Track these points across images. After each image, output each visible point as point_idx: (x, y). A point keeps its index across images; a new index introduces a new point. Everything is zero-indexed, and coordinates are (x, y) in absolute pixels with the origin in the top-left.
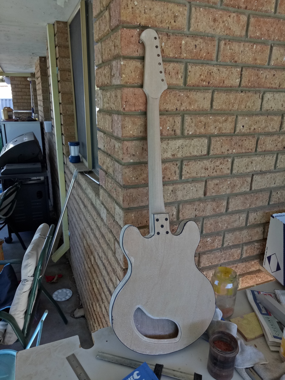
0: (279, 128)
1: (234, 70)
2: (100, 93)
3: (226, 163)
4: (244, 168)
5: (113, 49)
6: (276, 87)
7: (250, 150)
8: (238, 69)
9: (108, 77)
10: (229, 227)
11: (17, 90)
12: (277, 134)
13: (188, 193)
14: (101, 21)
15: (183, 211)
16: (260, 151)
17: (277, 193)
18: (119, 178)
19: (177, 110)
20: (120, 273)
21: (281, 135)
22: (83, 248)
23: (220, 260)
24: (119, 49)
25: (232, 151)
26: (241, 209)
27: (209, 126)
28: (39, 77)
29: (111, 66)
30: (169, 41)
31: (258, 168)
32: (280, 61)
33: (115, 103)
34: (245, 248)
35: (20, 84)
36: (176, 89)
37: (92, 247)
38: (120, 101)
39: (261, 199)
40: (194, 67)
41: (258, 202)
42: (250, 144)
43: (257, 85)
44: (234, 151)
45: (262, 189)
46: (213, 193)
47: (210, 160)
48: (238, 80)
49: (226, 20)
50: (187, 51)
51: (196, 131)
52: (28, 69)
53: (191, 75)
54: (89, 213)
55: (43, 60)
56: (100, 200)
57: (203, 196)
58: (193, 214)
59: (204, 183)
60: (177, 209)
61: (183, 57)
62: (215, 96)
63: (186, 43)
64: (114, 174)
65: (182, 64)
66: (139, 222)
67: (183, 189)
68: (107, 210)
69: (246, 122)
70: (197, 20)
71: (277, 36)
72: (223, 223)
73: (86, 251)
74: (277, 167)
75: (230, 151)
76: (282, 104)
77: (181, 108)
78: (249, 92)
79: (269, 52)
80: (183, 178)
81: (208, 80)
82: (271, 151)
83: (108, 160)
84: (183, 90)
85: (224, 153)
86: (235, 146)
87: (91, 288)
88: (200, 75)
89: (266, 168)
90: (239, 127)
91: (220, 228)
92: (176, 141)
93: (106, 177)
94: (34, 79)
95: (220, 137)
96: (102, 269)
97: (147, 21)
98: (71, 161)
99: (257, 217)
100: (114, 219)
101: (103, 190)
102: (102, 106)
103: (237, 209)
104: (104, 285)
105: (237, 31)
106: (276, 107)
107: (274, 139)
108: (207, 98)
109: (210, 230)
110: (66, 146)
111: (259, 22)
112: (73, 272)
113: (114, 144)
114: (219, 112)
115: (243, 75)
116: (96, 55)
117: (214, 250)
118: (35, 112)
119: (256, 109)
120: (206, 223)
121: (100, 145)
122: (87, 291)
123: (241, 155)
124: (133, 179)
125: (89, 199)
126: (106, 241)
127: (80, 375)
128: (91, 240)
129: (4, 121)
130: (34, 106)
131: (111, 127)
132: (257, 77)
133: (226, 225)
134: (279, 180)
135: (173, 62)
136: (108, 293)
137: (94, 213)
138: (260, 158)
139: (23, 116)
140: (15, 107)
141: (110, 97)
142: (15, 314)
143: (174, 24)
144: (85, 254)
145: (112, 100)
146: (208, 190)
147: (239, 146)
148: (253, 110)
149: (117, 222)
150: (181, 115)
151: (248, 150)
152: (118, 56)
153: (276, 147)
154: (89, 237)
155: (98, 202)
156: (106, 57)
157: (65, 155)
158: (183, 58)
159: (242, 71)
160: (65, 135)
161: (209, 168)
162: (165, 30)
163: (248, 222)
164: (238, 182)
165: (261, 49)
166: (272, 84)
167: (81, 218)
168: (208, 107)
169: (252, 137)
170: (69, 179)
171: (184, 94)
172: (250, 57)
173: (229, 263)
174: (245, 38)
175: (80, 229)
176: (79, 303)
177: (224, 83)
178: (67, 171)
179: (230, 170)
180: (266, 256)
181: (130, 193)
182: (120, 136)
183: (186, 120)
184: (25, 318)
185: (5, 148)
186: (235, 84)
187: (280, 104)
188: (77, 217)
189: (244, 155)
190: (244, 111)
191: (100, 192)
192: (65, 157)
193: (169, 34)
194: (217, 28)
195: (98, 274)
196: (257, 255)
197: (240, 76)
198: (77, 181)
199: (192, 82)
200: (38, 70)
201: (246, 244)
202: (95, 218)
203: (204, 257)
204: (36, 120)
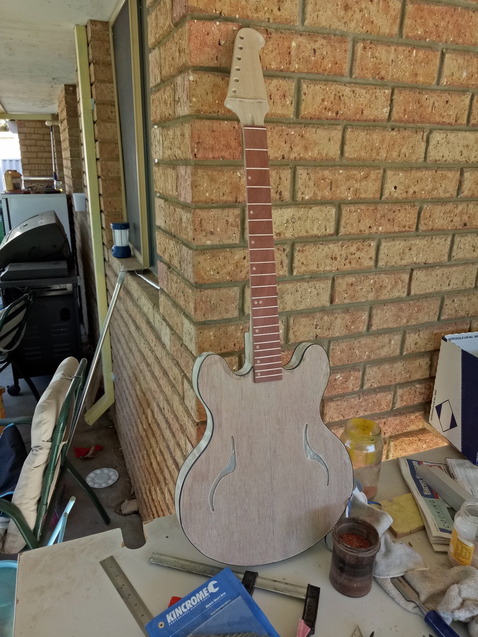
0: (456, 192)
1: (379, 92)
2: (158, 134)
3: (366, 249)
4: (397, 258)
5: (177, 57)
6: (450, 121)
7: (407, 228)
8: (386, 91)
9: (170, 104)
10: (372, 356)
11: (28, 142)
12: (453, 202)
13: (303, 297)
14: (158, 11)
15: (295, 329)
16: (424, 229)
17: (454, 301)
18: (189, 273)
19: (283, 158)
20: (191, 430)
21: (459, 203)
22: (135, 398)
23: (357, 412)
24: (186, 54)
25: (377, 229)
26: (392, 326)
27: (337, 187)
28: (64, 120)
29: (174, 86)
30: (269, 43)
31: (421, 259)
32: (457, 78)
33: (182, 146)
34: (400, 392)
35: (35, 133)
36: (281, 123)
37: (149, 396)
38: (188, 143)
39: (426, 310)
40: (312, 86)
41: (420, 316)
42: (407, 217)
43: (418, 119)
44: (380, 228)
45: (427, 294)
46: (345, 298)
47: (341, 243)
48: (386, 109)
49: (366, 8)
50: (300, 59)
51: (316, 194)
52: (46, 106)
53: (307, 100)
54: (144, 338)
55: (71, 90)
56: (160, 314)
57: (328, 304)
58: (311, 334)
59: (330, 282)
60: (286, 325)
61: (294, 69)
62: (348, 136)
63: (299, 46)
64: (181, 266)
65: (292, 80)
66: (222, 346)
67: (295, 291)
68: (172, 329)
69: (401, 180)
70: (317, 7)
71: (453, 36)
72: (362, 350)
73: (140, 402)
74: (454, 256)
75: (374, 230)
76: (461, 151)
77: (291, 155)
78: (405, 129)
79: (438, 62)
80: (295, 274)
81: (335, 108)
82: (443, 230)
83: (172, 243)
84: (294, 125)
85: (363, 232)
86: (382, 221)
87: (147, 463)
88: (323, 100)
89: (434, 258)
90: (389, 188)
91: (358, 358)
92: (283, 210)
93: (169, 273)
94: (56, 123)
95: (356, 205)
96: (165, 428)
97: (233, 7)
98: (116, 256)
99: (419, 340)
100: (181, 342)
101: (164, 297)
102: (161, 154)
103: (385, 326)
104: (167, 456)
105: (385, 27)
106: (451, 157)
107: (448, 210)
108: (334, 139)
109: (340, 360)
110: (107, 230)
111: (422, 10)
112: (120, 441)
113: (181, 217)
114: (355, 163)
115: (394, 102)
116: (152, 70)
117: (348, 395)
118: (58, 179)
119: (418, 159)
120: (333, 349)
121: (159, 221)
122: (141, 470)
123: (392, 236)
124: (212, 273)
125: (144, 315)
126: (170, 381)
127: (122, 588)
128: (147, 383)
129: (6, 193)
130: (57, 169)
131: (175, 188)
132: (419, 106)
133: (367, 353)
134: (456, 278)
135: (277, 77)
136: (174, 467)
137: (151, 337)
138: (424, 242)
139: (38, 185)
140: (25, 171)
141: (173, 138)
142: (21, 504)
143: (279, 13)
144: (138, 407)
145: (176, 142)
146: (337, 294)
147: (389, 220)
148: (411, 160)
149: (187, 346)
150: (290, 168)
151: (404, 228)
152: (186, 67)
153: (451, 224)
154: (145, 379)
155: (158, 317)
156: (166, 71)
157: (106, 247)
158: (294, 72)
159: (392, 94)
160: (106, 213)
161: (338, 256)
162: (263, 24)
163: (405, 349)
164: (387, 281)
165: (425, 57)
166: (443, 117)
167: (131, 347)
168: (335, 155)
169: (411, 206)
170: (112, 285)
171: (295, 132)
172: (407, 70)
173: (373, 417)
174: (397, 38)
175: (131, 366)
176: (130, 490)
177: (362, 114)
178: (109, 273)
179: (373, 260)
180: (433, 406)
181: (207, 297)
182: (189, 200)
183: (300, 176)
184: (39, 511)
185: (7, 237)
186: (382, 115)
187: (458, 150)
188: (125, 347)
189: (397, 237)
190: (397, 161)
191: (160, 301)
192: (106, 249)
193: (270, 30)
194: (350, 20)
195: (158, 438)
196: (421, 404)
197: (389, 102)
198: (124, 287)
199: (308, 112)
200: (63, 107)
201: (402, 385)
202: (153, 345)
203: (331, 405)
204: (59, 192)
